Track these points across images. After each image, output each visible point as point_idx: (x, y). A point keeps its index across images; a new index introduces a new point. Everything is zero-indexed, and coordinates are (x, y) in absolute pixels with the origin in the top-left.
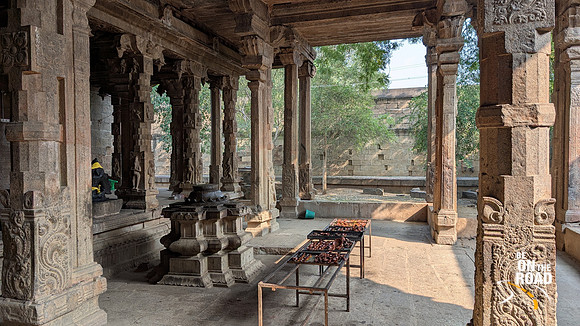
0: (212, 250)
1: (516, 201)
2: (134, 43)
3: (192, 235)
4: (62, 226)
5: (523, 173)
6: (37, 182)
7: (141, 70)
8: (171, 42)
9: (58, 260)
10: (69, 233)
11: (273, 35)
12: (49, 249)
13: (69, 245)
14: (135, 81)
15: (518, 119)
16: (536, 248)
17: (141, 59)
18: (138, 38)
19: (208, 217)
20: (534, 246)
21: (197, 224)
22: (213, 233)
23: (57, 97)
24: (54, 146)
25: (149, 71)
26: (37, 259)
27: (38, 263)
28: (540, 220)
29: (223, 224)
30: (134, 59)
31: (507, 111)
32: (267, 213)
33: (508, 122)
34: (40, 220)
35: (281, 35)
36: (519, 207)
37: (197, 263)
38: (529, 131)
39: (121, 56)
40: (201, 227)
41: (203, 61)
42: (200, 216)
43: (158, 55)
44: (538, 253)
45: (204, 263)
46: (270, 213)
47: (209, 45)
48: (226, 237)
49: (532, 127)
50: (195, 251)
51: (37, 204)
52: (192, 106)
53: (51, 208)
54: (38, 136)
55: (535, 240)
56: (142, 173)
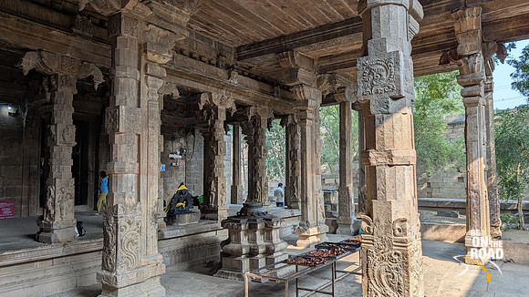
0: (252, 253)
1: (380, 218)
2: (211, 99)
3: (238, 241)
4: (135, 226)
5: (384, 198)
6: (121, 199)
7: (216, 117)
8: (241, 94)
9: (132, 249)
10: (140, 232)
11: (319, 82)
12: (127, 241)
13: (140, 240)
14: (212, 126)
15: (380, 160)
16: (395, 254)
17: (216, 109)
18: (213, 94)
19: (250, 227)
20: (394, 252)
21: (242, 232)
22: (254, 240)
23: (135, 146)
24: (132, 177)
25: (222, 117)
26: (119, 246)
27: (119, 249)
28: (397, 233)
29: (262, 233)
30: (211, 110)
31: (372, 154)
32: (316, 229)
33: (373, 162)
34: (121, 222)
35: (325, 81)
36: (382, 223)
37: (240, 262)
38: (388, 169)
39: (201, 108)
40: (245, 235)
41: (269, 106)
42: (243, 227)
43: (230, 104)
44: (396, 257)
45: (246, 263)
46: (318, 229)
47: (272, 93)
48: (265, 244)
49: (390, 166)
50: (239, 253)
51: (120, 212)
52: (259, 140)
53: (129, 216)
54: (122, 171)
55: (394, 247)
56: (216, 193)
